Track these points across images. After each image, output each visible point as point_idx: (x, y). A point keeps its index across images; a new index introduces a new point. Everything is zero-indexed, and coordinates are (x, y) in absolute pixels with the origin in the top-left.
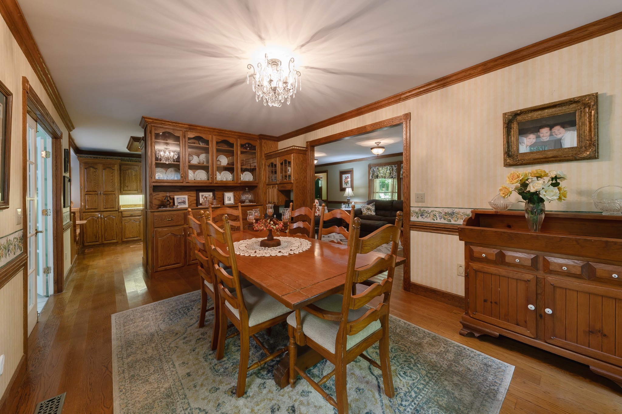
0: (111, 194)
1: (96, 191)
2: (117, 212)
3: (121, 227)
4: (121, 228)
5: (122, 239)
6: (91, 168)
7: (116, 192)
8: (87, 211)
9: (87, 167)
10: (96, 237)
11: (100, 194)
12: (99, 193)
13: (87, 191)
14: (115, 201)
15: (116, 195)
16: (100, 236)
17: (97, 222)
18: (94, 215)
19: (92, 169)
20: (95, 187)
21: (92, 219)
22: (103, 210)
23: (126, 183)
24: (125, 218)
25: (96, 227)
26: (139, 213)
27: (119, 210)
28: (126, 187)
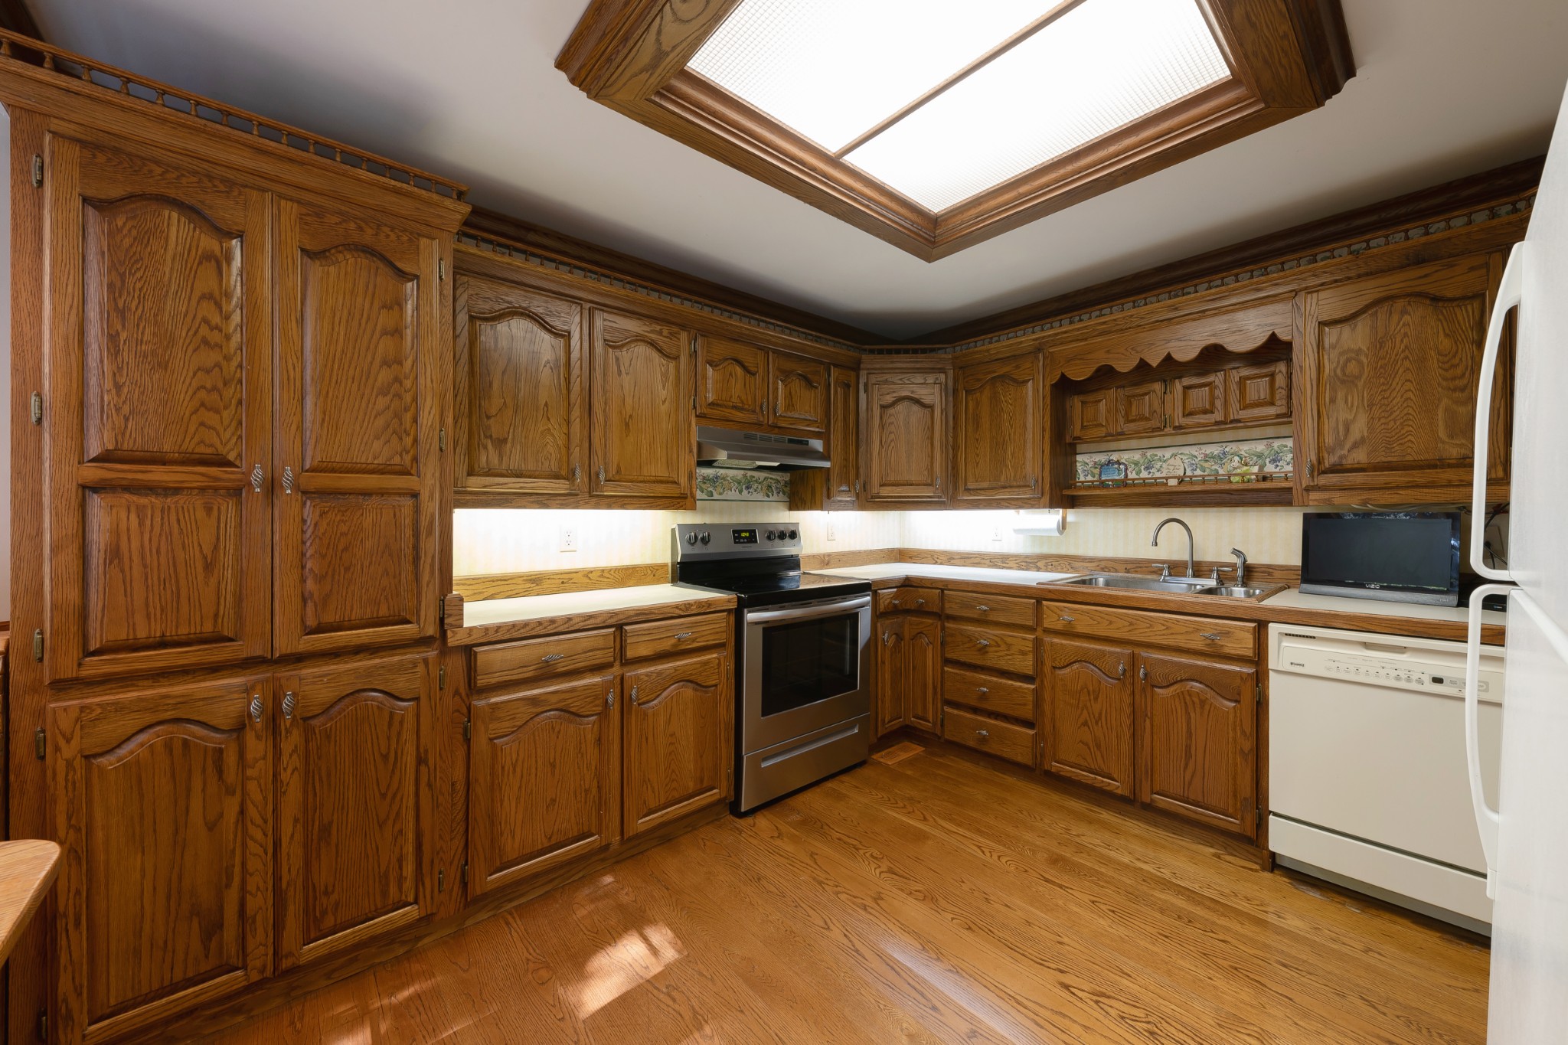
0: (382, 493)
1: (227, 463)
2: (432, 654)
3: (459, 774)
4: (460, 787)
5: (464, 885)
6: (173, 218)
7: (428, 481)
8: (96, 667)
9: (115, 192)
10: (212, 928)
11: (272, 486)
12: (257, 475)
13: (104, 458)
14: (416, 559)
15: (431, 507)
16: (260, 903)
17: (220, 771)
18: (186, 701)
19: (176, 228)
20: (211, 418)
21: (168, 745)
22: (301, 647)
23: (488, 417)
24: (493, 700)
25: (211, 827)
26: (603, 649)
27: (453, 632)
28: (490, 446)
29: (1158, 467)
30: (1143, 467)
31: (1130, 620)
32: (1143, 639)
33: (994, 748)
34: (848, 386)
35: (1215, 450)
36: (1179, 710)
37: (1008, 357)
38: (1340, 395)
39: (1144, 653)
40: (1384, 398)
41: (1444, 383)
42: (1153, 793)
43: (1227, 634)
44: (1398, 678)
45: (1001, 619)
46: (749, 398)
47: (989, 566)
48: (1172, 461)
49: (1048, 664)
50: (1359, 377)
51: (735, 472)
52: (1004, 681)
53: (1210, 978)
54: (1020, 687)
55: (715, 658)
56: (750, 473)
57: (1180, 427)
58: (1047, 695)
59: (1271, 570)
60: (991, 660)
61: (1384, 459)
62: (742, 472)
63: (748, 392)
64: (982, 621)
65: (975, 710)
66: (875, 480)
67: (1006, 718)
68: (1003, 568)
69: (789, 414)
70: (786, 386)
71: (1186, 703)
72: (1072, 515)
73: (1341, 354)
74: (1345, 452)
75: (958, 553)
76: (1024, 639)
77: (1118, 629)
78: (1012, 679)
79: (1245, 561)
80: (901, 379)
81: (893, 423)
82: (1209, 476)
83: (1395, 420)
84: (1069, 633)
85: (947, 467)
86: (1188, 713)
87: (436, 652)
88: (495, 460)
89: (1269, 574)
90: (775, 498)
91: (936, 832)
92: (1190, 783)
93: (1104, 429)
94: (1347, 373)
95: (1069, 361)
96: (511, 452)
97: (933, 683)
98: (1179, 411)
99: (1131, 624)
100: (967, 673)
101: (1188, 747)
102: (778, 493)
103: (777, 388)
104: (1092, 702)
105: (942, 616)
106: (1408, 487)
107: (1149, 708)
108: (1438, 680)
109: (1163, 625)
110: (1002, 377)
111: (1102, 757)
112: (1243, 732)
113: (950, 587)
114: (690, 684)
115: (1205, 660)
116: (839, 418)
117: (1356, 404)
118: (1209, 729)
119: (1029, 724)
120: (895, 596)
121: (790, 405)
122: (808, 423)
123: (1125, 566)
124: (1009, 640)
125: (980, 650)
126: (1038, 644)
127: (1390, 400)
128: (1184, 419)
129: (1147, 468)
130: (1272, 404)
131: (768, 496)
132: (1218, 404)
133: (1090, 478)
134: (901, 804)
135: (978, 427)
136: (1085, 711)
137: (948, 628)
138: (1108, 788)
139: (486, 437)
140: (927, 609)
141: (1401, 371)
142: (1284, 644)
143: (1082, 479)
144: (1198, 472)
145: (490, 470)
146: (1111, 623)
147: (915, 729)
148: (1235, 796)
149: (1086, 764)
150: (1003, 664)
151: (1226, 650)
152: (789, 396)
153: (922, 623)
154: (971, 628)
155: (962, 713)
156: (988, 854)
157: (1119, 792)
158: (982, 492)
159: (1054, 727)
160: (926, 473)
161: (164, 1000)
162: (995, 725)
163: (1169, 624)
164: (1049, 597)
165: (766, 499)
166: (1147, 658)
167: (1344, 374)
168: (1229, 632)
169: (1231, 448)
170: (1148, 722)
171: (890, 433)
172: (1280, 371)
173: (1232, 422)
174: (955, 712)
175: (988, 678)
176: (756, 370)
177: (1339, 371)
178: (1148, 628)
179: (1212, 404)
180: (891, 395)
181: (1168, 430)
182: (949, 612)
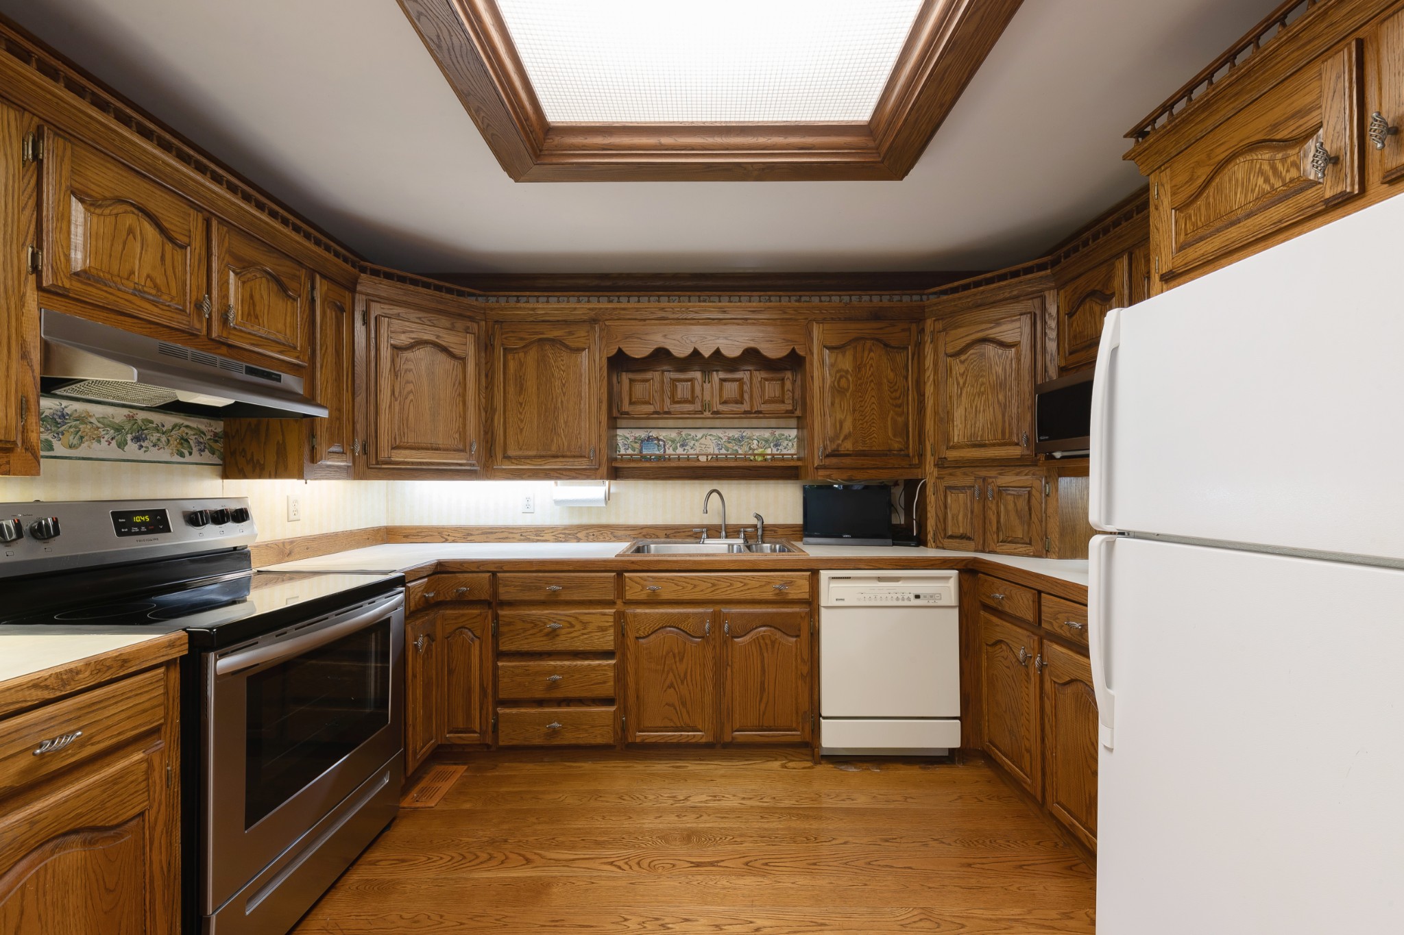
29: (691, 445)
30: (678, 445)
31: (713, 581)
32: (724, 597)
33: (569, 738)
34: (342, 310)
35: (735, 434)
36: (755, 654)
37: (558, 321)
38: (837, 401)
39: (725, 610)
40: (861, 406)
41: (891, 401)
42: (733, 731)
43: (790, 583)
44: (897, 599)
45: (576, 597)
46: (173, 284)
47: (520, 541)
48: (703, 441)
49: (631, 635)
50: (847, 390)
51: (110, 410)
52: (579, 663)
53: (866, 885)
54: (599, 665)
55: (141, 761)
56: (141, 415)
57: (717, 413)
58: (631, 669)
59: (776, 529)
60: (561, 644)
61: (861, 448)
62: (126, 411)
63: (170, 272)
64: (552, 601)
65: (540, 703)
66: (384, 441)
67: (581, 701)
68: (538, 541)
69: (249, 328)
70: (244, 283)
71: (760, 646)
72: (617, 486)
73: (838, 371)
74: (840, 442)
75: (478, 529)
76: (604, 614)
77: (702, 591)
78: (587, 659)
79: (763, 522)
80: (420, 318)
81: (410, 370)
82: (730, 454)
83: (867, 422)
84: (654, 601)
85: (480, 431)
86: (762, 654)
89: (775, 531)
90: (195, 457)
91: (554, 872)
92: (764, 714)
93: (652, 407)
94: (841, 385)
95: (627, 338)
97: (481, 685)
98: (716, 399)
99: (714, 585)
100: (531, 663)
101: (762, 683)
102: (201, 451)
103: (227, 282)
104: (678, 664)
105: (493, 603)
106: (874, 468)
107: (730, 658)
108: (917, 597)
109: (741, 582)
110: (553, 341)
111: (688, 713)
112: (802, 659)
113: (505, 568)
114: (73, 837)
115: (773, 608)
116: (330, 350)
117: (846, 408)
118: (778, 663)
119: (608, 701)
120: (427, 588)
121: (251, 314)
122: (282, 348)
123: (665, 532)
124: (585, 618)
125: (547, 635)
126: (620, 617)
127: (864, 408)
128: (720, 406)
129: (682, 446)
130: (783, 402)
131: (182, 455)
132: (746, 397)
133: (630, 451)
134: (484, 856)
135: (521, 388)
136: (671, 674)
137: (503, 616)
138: (693, 741)
140: (471, 598)
141: (869, 389)
142: (831, 585)
143: (622, 452)
144: (723, 451)
146: (695, 586)
147: (452, 746)
148: (797, 713)
149: (672, 724)
150: (579, 645)
151: (791, 597)
152: (250, 302)
153: (463, 615)
154: (536, 612)
155: (523, 710)
156: (626, 867)
157: (704, 740)
158: (528, 461)
159: (638, 697)
160: (457, 436)
162: (567, 712)
163: (746, 581)
164: (632, 568)
165: (177, 458)
166: (728, 613)
167: (839, 386)
168: (792, 582)
169: (747, 433)
170: (729, 669)
171: (408, 382)
172: (788, 378)
173: (756, 412)
174: (514, 711)
175: (559, 663)
176: (186, 240)
177: (836, 383)
178: (729, 586)
179: (742, 396)
180: (407, 335)
181: (707, 414)
182: (504, 597)
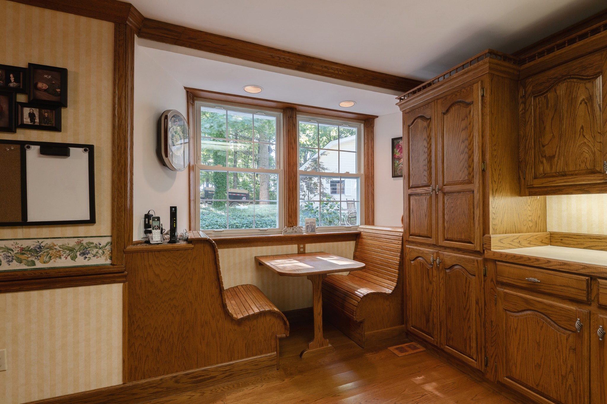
0: (463, 191)
2: (479, 258)
3: (494, 318)
4: (494, 325)
7: (477, 185)
10: (428, 320)
19: (420, 123)
20: (426, 173)
21: (420, 263)
22: (443, 244)
23: (543, 146)
24: (505, 290)
25: (427, 291)
26: (577, 289)
27: (487, 252)
28: (545, 161)
87: (481, 259)
88: (548, 169)
96: (558, 162)
139: (542, 157)
145: (545, 174)
161: (421, 332)
